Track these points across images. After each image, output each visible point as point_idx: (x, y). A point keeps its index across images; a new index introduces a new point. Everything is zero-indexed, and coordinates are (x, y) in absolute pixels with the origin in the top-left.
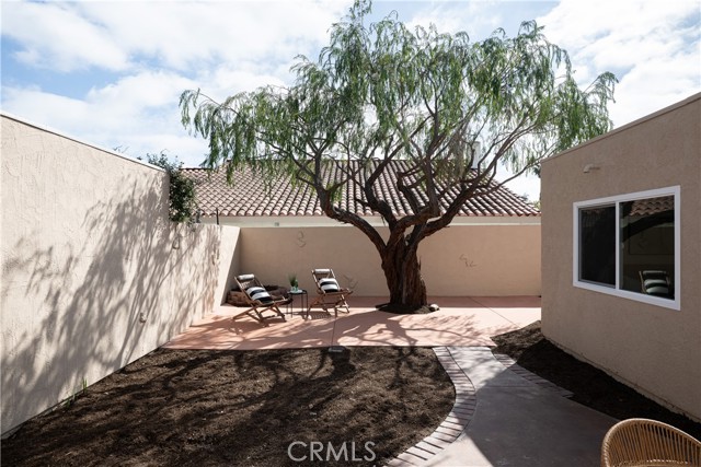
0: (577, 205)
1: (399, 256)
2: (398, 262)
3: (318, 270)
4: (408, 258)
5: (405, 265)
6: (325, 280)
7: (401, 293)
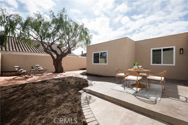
0: (93, 53)
1: (58, 62)
2: (58, 63)
3: (36, 65)
4: (60, 62)
5: (59, 63)
6: (39, 67)
7: (58, 70)
